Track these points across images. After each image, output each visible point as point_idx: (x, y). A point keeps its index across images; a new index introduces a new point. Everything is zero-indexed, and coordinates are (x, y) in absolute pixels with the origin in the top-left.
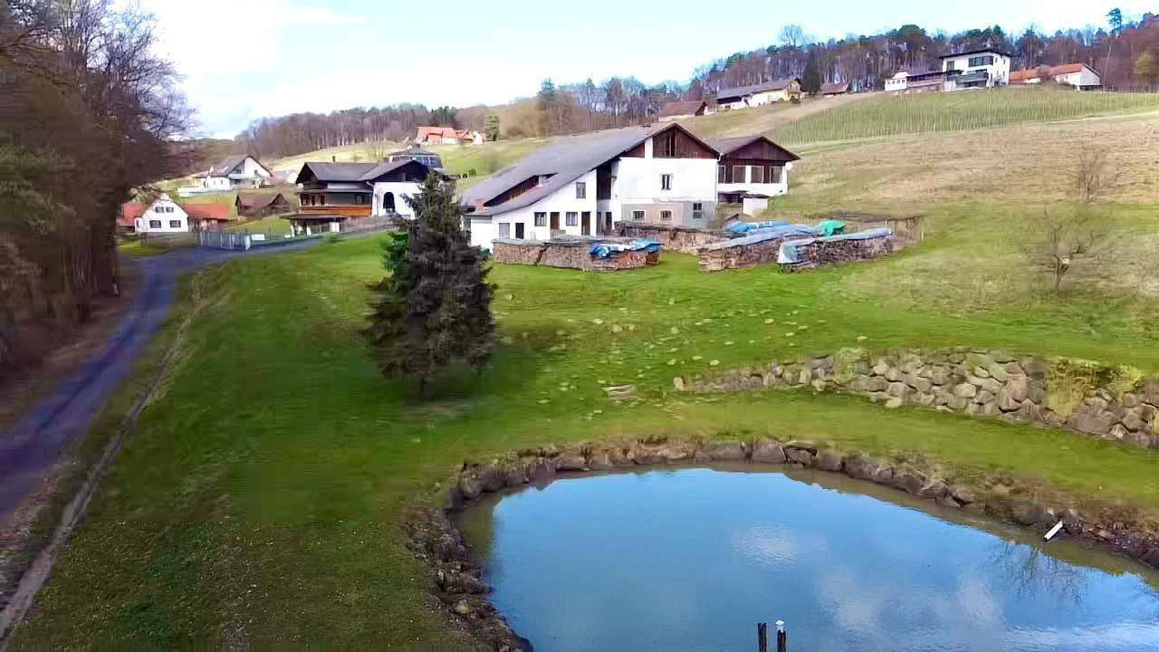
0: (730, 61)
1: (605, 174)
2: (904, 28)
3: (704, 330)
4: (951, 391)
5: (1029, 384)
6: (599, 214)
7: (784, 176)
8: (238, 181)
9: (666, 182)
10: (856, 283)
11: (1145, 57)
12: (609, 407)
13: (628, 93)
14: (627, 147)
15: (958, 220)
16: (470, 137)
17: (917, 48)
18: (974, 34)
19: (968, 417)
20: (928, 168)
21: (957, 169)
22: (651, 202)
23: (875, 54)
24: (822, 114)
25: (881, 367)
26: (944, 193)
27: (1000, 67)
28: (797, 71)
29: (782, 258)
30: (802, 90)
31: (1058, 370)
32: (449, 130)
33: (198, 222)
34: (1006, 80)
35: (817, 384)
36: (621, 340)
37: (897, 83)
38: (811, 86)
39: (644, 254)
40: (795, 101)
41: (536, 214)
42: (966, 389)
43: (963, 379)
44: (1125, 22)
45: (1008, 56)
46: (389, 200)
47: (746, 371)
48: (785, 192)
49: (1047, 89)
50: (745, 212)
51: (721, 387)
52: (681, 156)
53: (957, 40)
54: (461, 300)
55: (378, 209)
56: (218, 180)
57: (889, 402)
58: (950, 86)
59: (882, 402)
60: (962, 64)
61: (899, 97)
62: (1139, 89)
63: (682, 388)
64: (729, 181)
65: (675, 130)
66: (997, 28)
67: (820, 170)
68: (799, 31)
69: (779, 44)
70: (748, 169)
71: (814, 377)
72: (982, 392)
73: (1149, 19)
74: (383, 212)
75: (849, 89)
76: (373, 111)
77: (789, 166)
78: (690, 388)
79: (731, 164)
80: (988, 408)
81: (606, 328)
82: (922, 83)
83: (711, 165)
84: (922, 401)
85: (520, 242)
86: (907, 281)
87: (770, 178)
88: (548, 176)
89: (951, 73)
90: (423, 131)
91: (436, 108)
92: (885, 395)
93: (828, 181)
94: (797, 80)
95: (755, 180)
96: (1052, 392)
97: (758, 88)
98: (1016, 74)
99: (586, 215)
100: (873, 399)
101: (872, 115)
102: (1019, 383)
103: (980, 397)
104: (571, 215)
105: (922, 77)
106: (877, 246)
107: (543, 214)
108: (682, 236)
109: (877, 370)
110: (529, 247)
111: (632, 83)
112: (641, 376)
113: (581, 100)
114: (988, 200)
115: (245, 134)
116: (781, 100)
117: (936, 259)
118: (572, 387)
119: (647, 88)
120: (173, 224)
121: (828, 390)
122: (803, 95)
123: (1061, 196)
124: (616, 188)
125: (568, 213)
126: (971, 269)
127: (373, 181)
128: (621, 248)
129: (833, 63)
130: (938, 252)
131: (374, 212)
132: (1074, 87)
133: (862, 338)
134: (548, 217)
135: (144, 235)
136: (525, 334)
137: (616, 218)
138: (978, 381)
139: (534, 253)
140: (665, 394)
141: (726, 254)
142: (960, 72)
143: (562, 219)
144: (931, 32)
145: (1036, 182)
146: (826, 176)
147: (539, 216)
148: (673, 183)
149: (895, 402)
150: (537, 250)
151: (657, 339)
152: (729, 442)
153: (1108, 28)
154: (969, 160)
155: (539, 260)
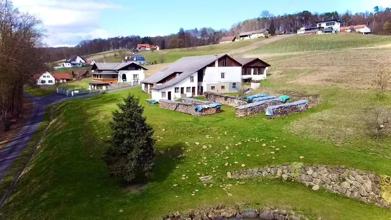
0: (244, 23)
1: (201, 74)
2: (304, 12)
3: (239, 148)
4: (339, 185)
5: (372, 185)
6: (198, 87)
7: (265, 72)
8: (74, 64)
9: (223, 75)
10: (296, 126)
11: (387, 23)
12: (201, 187)
13: (209, 33)
14: (209, 63)
15: (331, 95)
16: (155, 48)
17: (308, 19)
18: (328, 14)
19: (347, 198)
20: (317, 70)
21: (328, 71)
22: (218, 83)
23: (294, 21)
24: (276, 42)
25: (310, 172)
26: (324, 82)
27: (337, 26)
28: (267, 26)
29: (267, 113)
30: (269, 33)
31: (386, 181)
32: (147, 45)
33: (59, 80)
34: (339, 30)
35: (285, 176)
36: (206, 152)
37: (302, 31)
38: (272, 32)
39: (215, 109)
40: (267, 37)
41: (176, 88)
42: (346, 184)
43: (344, 180)
44: (379, 11)
45: (339, 22)
46: (124, 77)
47: (256, 170)
48: (265, 78)
49: (353, 34)
50: (251, 87)
51: (246, 176)
52: (228, 66)
53: (322, 16)
54: (141, 148)
55: (120, 80)
56: (68, 64)
57: (314, 187)
58: (320, 32)
59: (310, 187)
60: (324, 25)
61: (302, 36)
62: (385, 34)
63: (230, 177)
64: (245, 74)
65: (226, 57)
66: (336, 12)
67: (277, 68)
68: (268, 13)
69: (261, 17)
70: (252, 70)
71: (283, 173)
72: (353, 187)
73: (388, 9)
74: (122, 81)
75: (285, 32)
76: (122, 38)
77: (267, 68)
78: (234, 177)
79: (246, 69)
80: (356, 194)
81: (200, 146)
82: (310, 31)
83: (239, 69)
84: (327, 188)
85: (169, 101)
86: (316, 126)
87: (260, 73)
88: (180, 73)
89: (320, 28)
90: (139, 45)
91: (143, 37)
92: (312, 183)
93: (281, 74)
94: (267, 30)
95: (255, 74)
96: (384, 191)
97: (254, 32)
98: (342, 28)
99: (194, 88)
100: (307, 185)
101: (293, 43)
102: (369, 184)
103: (352, 189)
104: (188, 88)
105: (310, 29)
106: (303, 107)
107: (178, 88)
108: (229, 100)
109: (308, 172)
110: (172, 104)
111: (211, 30)
112: (214, 171)
113: (193, 35)
114: (342, 86)
115: (78, 46)
116: (262, 37)
117: (326, 114)
118: (187, 177)
119: (215, 31)
120: (50, 81)
121: (289, 180)
122: (269, 35)
123: (369, 86)
124: (205, 78)
125: (187, 88)
126: (340, 121)
127: (118, 70)
128: (206, 107)
129: (279, 23)
130: (326, 111)
131: (119, 81)
132: (362, 33)
133: (301, 157)
134: (180, 89)
135: (40, 86)
136: (169, 149)
137: (205, 90)
138: (352, 182)
139: (174, 106)
140: (224, 180)
141: (246, 110)
142: (323, 28)
143: (185, 90)
144: (313, 13)
145: (359, 79)
146: (280, 72)
147: (176, 89)
148: (226, 76)
149: (316, 188)
150: (175, 105)
151: (221, 152)
152: (250, 209)
153: (374, 13)
154: (331, 67)
155: (176, 109)
